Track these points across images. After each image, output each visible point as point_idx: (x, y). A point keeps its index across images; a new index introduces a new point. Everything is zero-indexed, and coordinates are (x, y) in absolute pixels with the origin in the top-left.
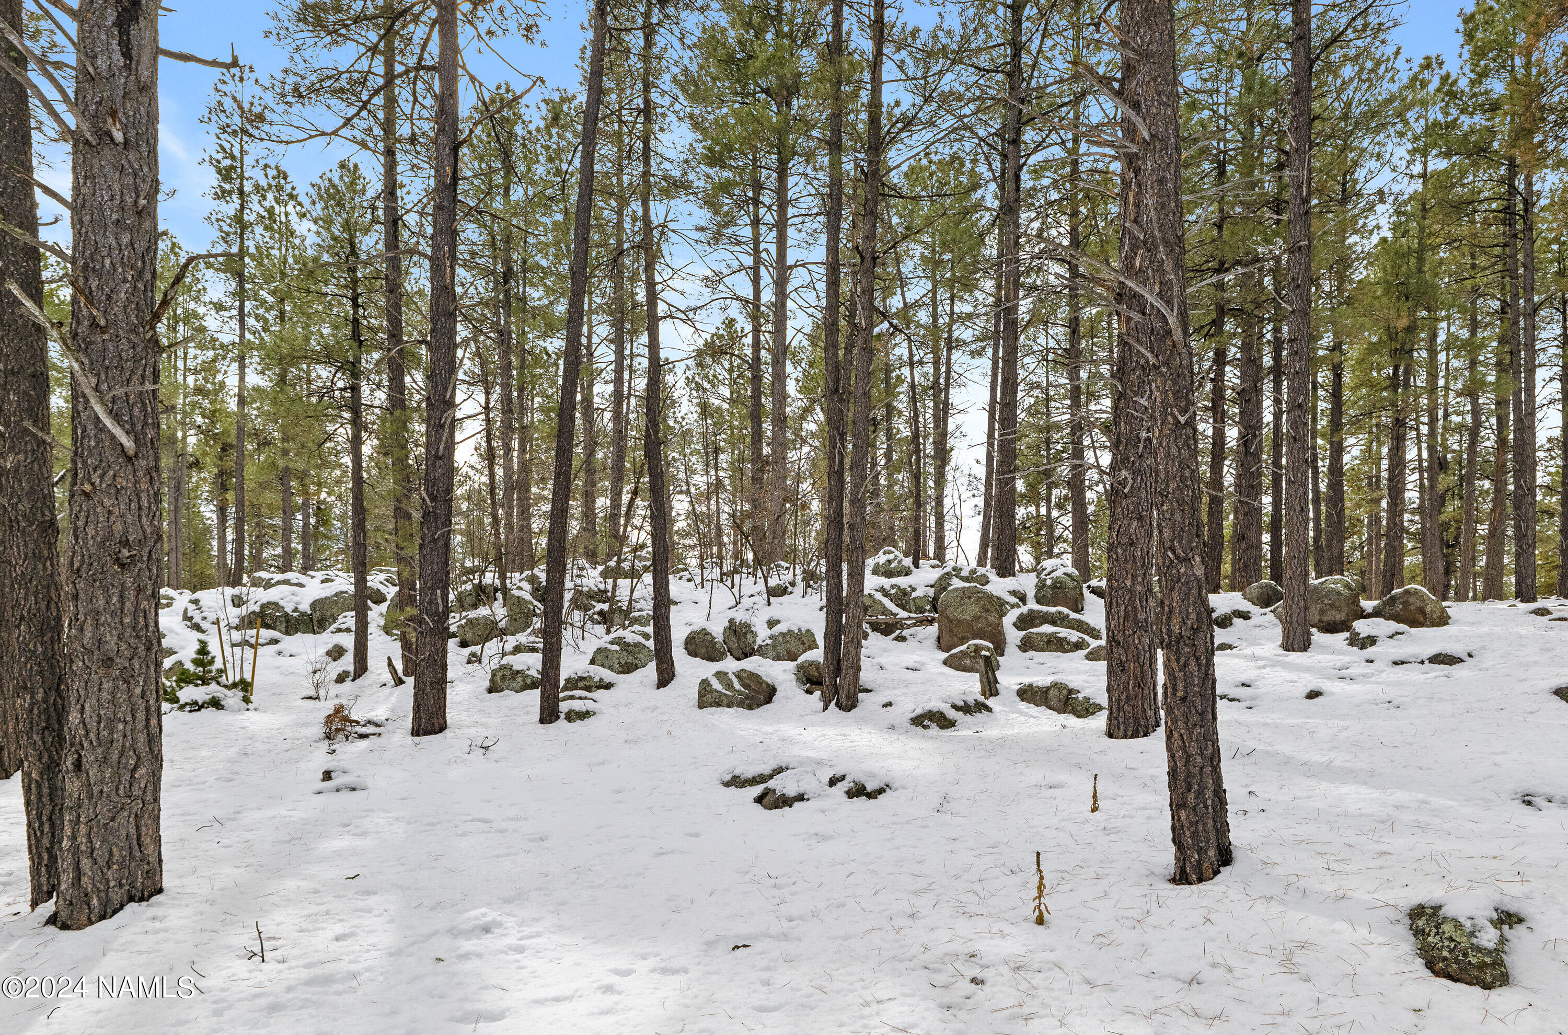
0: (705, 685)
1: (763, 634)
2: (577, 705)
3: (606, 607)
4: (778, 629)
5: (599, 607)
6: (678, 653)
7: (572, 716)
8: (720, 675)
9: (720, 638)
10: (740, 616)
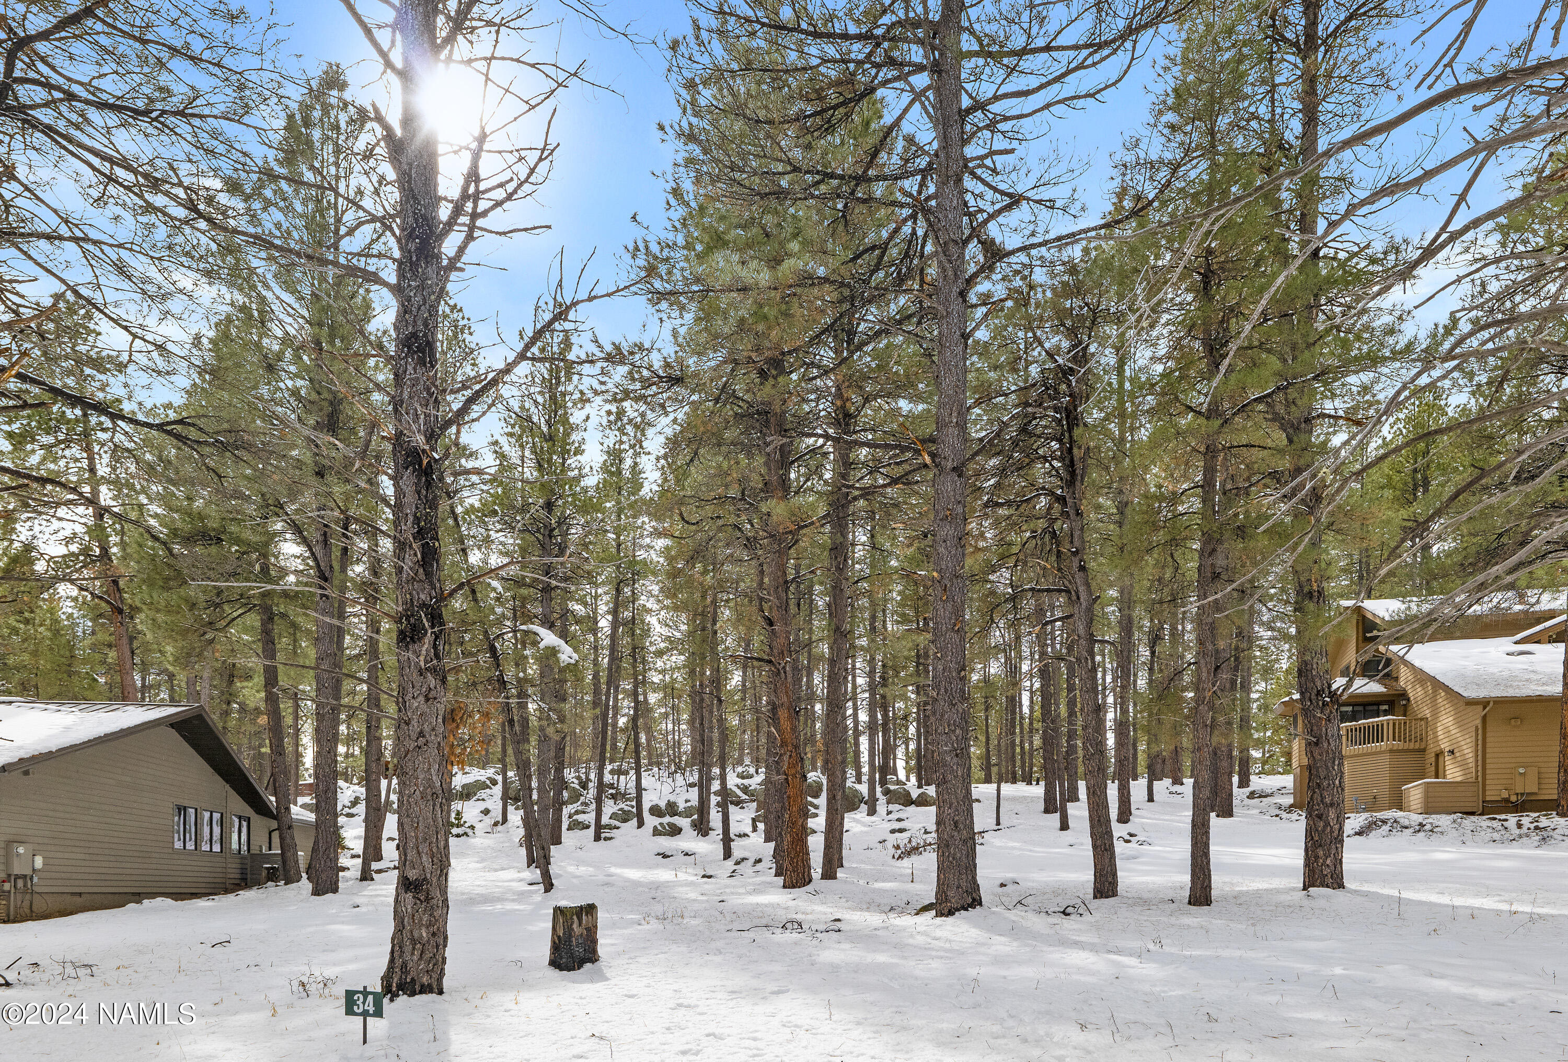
0: (655, 828)
1: (682, 806)
2: (608, 835)
3: (614, 791)
4: (689, 804)
5: (611, 791)
6: (646, 814)
7: (606, 839)
8: (661, 824)
9: (663, 808)
10: (672, 798)
